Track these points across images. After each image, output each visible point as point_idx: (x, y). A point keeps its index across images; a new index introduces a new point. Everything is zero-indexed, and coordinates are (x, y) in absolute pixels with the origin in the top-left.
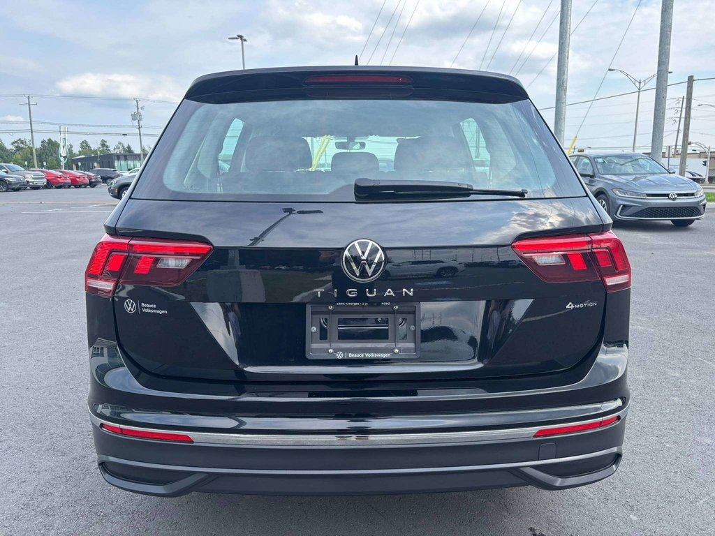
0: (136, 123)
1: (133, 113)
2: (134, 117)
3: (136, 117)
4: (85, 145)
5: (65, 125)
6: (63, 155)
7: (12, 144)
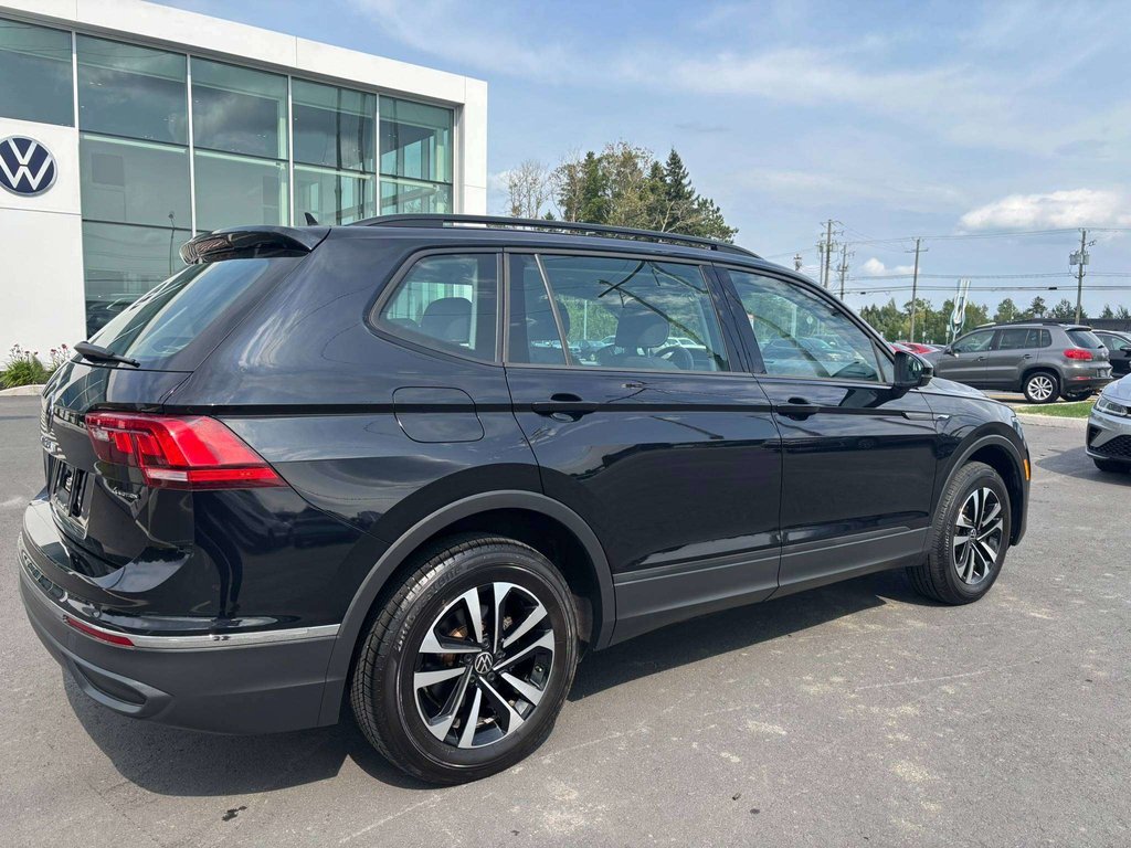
0: (1076, 268)
1: (1074, 253)
2: (1074, 259)
3: (1079, 259)
4: (1006, 306)
5: (967, 277)
6: (957, 322)
7: (905, 306)
